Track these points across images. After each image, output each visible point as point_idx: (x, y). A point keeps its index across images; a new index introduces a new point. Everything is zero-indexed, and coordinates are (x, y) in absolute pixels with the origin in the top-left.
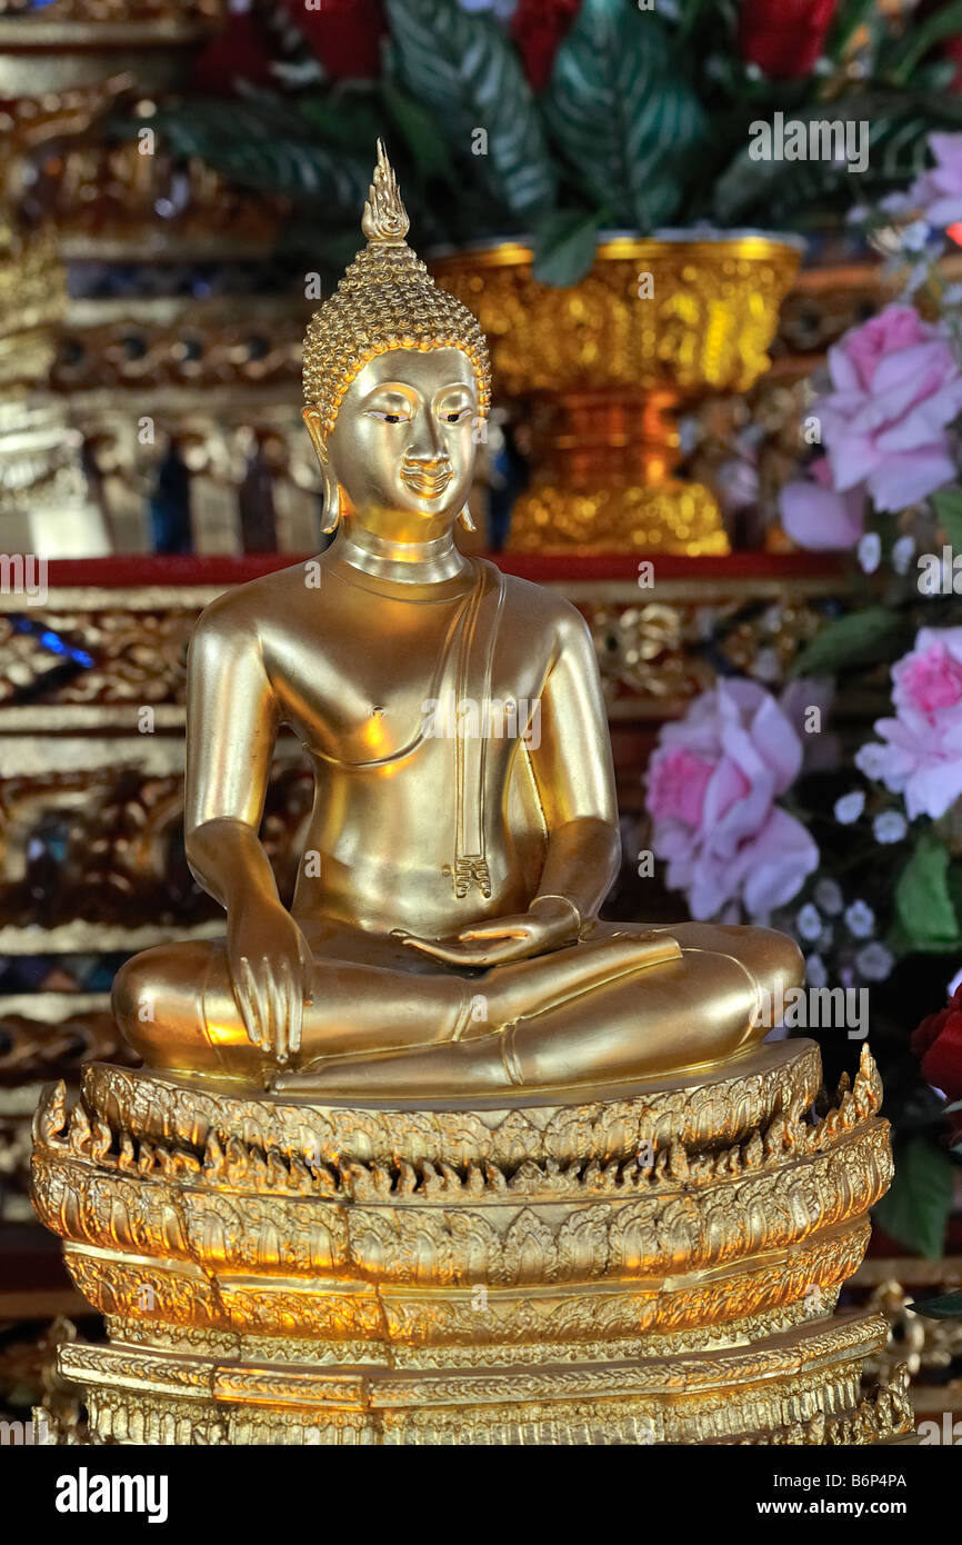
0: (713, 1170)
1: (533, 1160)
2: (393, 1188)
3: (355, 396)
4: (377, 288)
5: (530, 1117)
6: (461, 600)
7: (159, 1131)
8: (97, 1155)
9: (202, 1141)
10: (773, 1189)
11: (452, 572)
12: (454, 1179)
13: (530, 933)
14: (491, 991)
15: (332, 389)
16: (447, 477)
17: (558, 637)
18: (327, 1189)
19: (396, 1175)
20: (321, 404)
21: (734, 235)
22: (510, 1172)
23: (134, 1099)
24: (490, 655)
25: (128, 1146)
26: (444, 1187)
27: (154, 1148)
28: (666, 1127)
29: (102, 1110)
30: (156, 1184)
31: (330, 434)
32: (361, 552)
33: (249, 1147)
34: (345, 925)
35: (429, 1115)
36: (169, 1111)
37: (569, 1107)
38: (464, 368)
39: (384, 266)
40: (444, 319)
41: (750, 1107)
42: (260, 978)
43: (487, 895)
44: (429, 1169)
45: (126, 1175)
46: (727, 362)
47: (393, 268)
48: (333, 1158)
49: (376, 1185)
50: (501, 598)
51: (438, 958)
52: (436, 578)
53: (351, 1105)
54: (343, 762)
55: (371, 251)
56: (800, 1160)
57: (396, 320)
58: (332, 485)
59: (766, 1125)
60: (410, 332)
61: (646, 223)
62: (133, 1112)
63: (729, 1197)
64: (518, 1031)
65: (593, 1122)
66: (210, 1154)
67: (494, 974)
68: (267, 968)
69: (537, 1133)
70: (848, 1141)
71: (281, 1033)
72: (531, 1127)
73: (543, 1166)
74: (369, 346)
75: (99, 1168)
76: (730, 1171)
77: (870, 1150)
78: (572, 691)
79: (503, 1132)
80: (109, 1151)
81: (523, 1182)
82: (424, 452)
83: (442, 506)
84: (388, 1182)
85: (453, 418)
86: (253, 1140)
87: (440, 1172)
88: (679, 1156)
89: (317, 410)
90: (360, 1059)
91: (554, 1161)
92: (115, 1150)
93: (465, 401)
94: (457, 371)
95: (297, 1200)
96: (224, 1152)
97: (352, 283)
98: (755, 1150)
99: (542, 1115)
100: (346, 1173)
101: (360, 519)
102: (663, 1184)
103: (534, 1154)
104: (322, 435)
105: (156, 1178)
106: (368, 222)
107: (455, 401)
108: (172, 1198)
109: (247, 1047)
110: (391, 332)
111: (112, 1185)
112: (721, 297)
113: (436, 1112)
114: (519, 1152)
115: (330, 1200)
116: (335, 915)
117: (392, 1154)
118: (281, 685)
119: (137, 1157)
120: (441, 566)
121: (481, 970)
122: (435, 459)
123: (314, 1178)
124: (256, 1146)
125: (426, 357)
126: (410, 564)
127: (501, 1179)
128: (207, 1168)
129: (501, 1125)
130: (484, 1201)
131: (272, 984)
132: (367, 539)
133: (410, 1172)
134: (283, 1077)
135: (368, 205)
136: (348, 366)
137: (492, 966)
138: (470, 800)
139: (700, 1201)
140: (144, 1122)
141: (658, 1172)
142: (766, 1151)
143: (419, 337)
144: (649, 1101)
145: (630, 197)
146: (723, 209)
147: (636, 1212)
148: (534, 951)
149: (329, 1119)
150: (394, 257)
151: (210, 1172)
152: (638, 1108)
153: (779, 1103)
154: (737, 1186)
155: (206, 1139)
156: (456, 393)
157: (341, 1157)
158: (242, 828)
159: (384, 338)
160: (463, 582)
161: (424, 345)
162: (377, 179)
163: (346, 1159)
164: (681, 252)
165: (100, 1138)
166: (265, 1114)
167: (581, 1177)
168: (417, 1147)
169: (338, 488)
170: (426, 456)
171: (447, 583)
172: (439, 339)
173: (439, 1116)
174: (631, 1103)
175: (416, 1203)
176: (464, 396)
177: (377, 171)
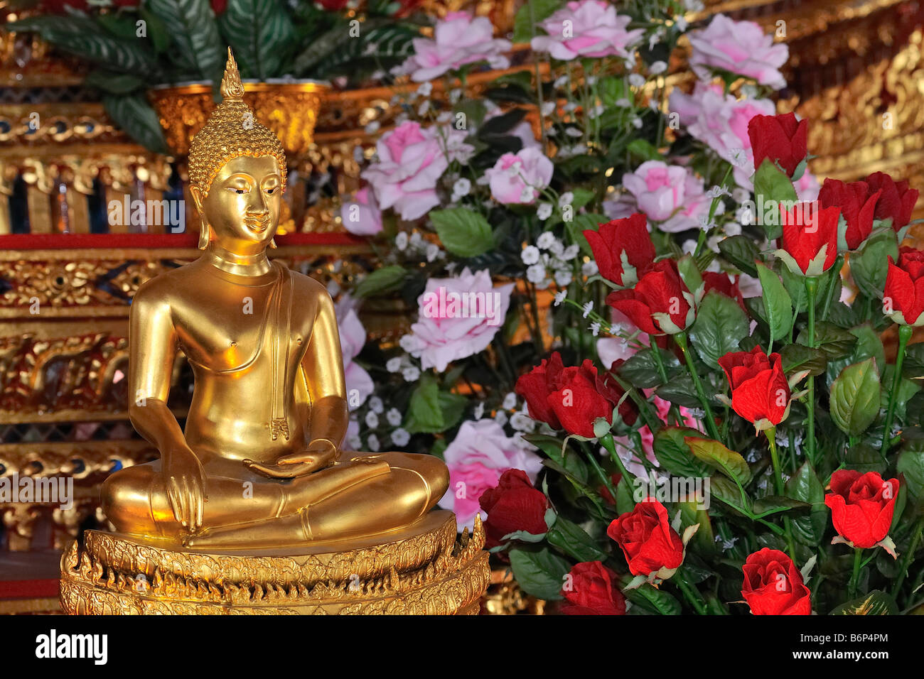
0: (410, 583)
1: (321, 581)
2: (251, 597)
3: (220, 179)
4: (230, 124)
5: (319, 559)
6: (272, 285)
7: (128, 568)
8: (95, 580)
9: (151, 573)
10: (439, 592)
11: (266, 270)
12: (282, 592)
13: (312, 460)
14: (295, 490)
15: (208, 175)
16: (267, 222)
17: (319, 302)
18: (217, 598)
19: (252, 590)
20: (201, 183)
21: (303, 81)
22: (310, 587)
23: (115, 550)
24: (289, 314)
25: (112, 575)
26: (277, 596)
27: (126, 576)
28: (387, 562)
29: (97, 556)
30: (127, 596)
31: (205, 199)
32: (219, 259)
33: (176, 576)
34: (213, 454)
35: (269, 559)
36: (133, 556)
37: (340, 553)
38: (275, 164)
39: (232, 112)
40: (266, 140)
41: (429, 550)
42: (181, 487)
43: (287, 439)
44: (270, 587)
45: (110, 590)
46: (297, 141)
47: (238, 113)
48: (219, 581)
49: (242, 597)
50: (292, 283)
51: (267, 473)
52: (258, 274)
53: (229, 554)
54: (213, 370)
55: (226, 105)
56: (450, 576)
57: (242, 141)
58: (205, 225)
59: (435, 558)
60: (250, 147)
61: (264, 76)
62: (114, 557)
63: (418, 597)
64: (310, 512)
65: (351, 561)
66: (156, 580)
67: (295, 482)
68: (185, 482)
69: (324, 567)
70: (470, 565)
71: (192, 516)
72: (321, 564)
73: (327, 585)
74: (228, 154)
75: (96, 586)
76: (418, 583)
77: (481, 568)
78: (324, 331)
79: (307, 566)
80: (102, 577)
81: (318, 591)
82: (257, 209)
83: (264, 237)
84: (249, 594)
85: (270, 191)
86: (178, 572)
87: (275, 589)
88: (395, 576)
89: (199, 186)
90: (230, 528)
91: (333, 582)
92: (105, 577)
93: (276, 183)
94: (272, 168)
95: (201, 604)
96: (163, 579)
97: (216, 121)
98: (430, 572)
99: (326, 558)
100: (227, 590)
101: (219, 242)
102: (386, 592)
103: (322, 578)
104: (200, 199)
105: (127, 592)
106: (224, 89)
107: (271, 183)
108: (136, 603)
109: (173, 522)
110: (239, 147)
111: (104, 596)
112: (296, 110)
113: (273, 557)
114: (314, 577)
115: (218, 604)
116: (208, 449)
117: (250, 579)
118: (179, 328)
119: (116, 581)
120: (261, 268)
121: (288, 479)
122: (262, 212)
123: (210, 592)
124: (179, 575)
125: (257, 160)
126: (245, 266)
127: (306, 591)
128: (154, 588)
129: (306, 563)
130: (297, 603)
131: (187, 490)
132: (223, 253)
133: (260, 589)
134: (194, 539)
135: (223, 80)
136: (217, 164)
137: (294, 477)
138: (279, 389)
139: (405, 600)
140: (120, 563)
141: (384, 586)
142: (435, 572)
143: (254, 150)
144: (379, 549)
145: (258, 63)
146: (299, 69)
147: (374, 607)
148: (316, 469)
149: (218, 561)
150: (238, 107)
151: (156, 590)
152: (374, 552)
153: (440, 547)
154: (422, 591)
155: (154, 572)
156: (271, 179)
157: (223, 581)
158: (159, 403)
159: (235, 150)
160: (271, 275)
161: (256, 153)
162: (228, 67)
163: (227, 582)
164: (278, 89)
165: (97, 571)
166: (184, 559)
167: (346, 589)
168: (263, 575)
169: (208, 226)
170: (258, 212)
171: (264, 277)
172: (264, 151)
173: (274, 559)
174: (370, 550)
175: (263, 605)
176: (276, 180)
177: (228, 63)
